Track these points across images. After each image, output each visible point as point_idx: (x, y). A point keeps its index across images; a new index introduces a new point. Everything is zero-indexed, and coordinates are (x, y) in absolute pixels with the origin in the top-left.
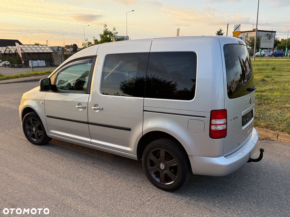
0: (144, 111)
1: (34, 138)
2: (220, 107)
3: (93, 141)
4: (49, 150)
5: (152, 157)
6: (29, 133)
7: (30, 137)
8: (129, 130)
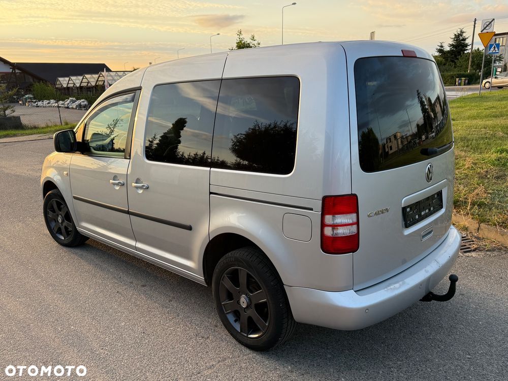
0: (211, 193)
1: (61, 234)
2: (343, 189)
3: (139, 245)
4: (81, 257)
5: (227, 283)
6: (53, 224)
7: (55, 232)
8: (189, 228)
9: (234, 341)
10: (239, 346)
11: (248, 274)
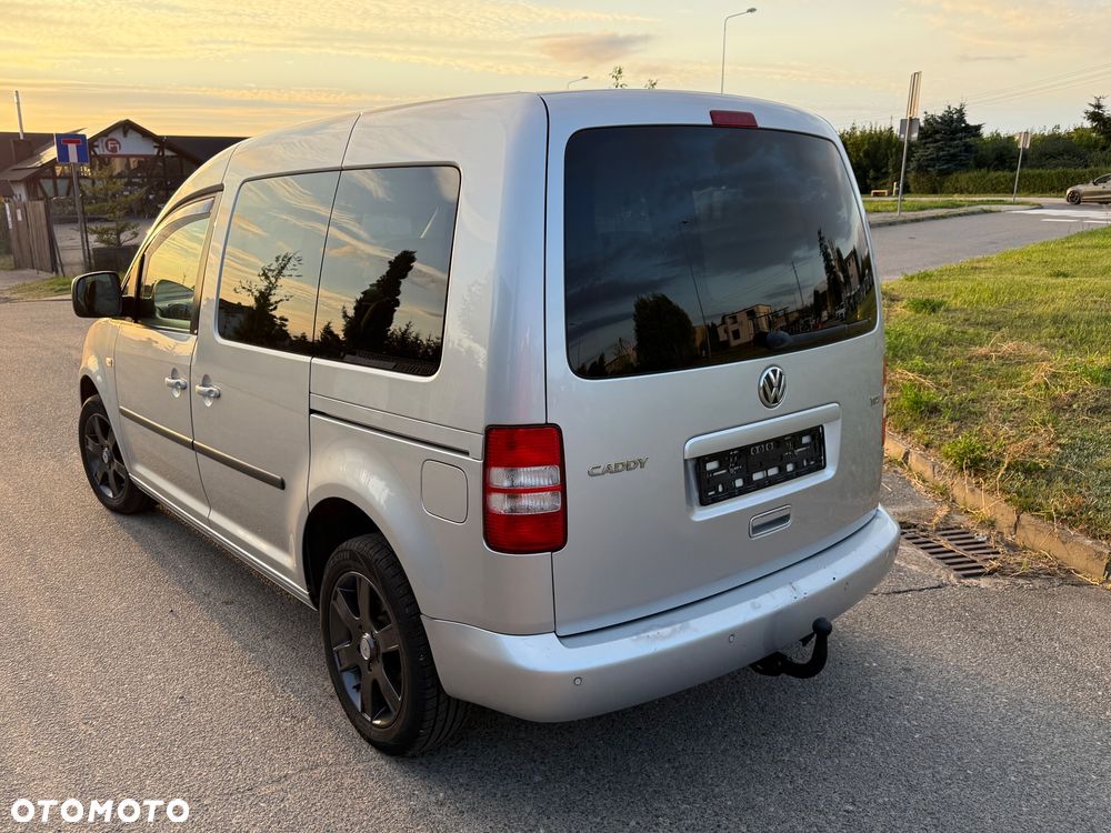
0: (312, 411)
1: (108, 485)
3: (216, 517)
4: (136, 535)
5: (341, 606)
6: (96, 465)
7: (98, 482)
8: (282, 485)
9: (353, 731)
10: (359, 741)
11: (371, 589)
